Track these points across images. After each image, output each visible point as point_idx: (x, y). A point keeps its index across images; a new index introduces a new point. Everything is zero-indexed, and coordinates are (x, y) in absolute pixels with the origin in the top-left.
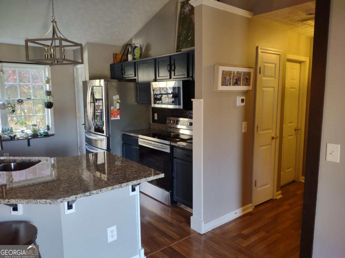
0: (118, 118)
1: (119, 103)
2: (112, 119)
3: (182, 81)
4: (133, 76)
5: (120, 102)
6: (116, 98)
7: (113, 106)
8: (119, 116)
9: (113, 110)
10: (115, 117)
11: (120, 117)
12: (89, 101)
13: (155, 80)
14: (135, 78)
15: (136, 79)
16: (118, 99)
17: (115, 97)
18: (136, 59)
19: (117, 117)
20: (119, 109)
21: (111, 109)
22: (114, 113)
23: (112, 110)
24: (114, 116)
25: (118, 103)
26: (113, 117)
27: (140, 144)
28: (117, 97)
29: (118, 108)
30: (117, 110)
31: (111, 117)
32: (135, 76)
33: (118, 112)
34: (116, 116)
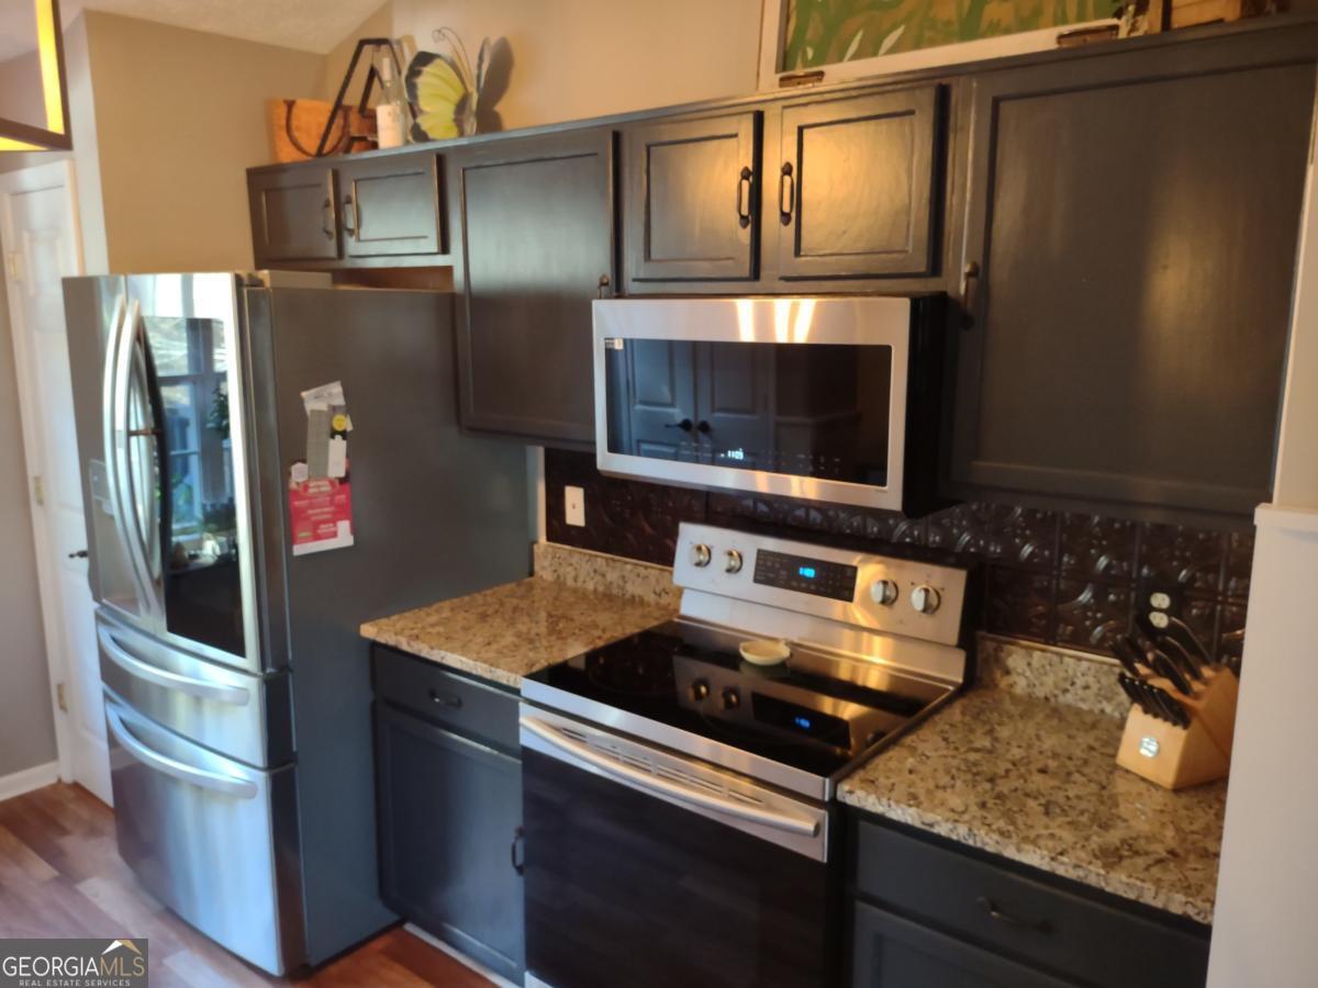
0: (343, 536)
1: (344, 434)
2: (299, 550)
3: (905, 303)
4: (433, 246)
5: (349, 428)
6: (322, 406)
7: (304, 461)
8: (344, 527)
9: (306, 487)
10: (317, 537)
11: (354, 531)
12: (120, 425)
13: (616, 287)
14: (441, 261)
15: (448, 270)
16: (334, 409)
17: (317, 397)
18: (431, 135)
19: (334, 535)
20: (343, 481)
21: (293, 486)
22: (312, 506)
23: (295, 493)
24: (316, 525)
25: (338, 437)
26: (306, 540)
27: (526, 740)
28: (330, 394)
29: (342, 474)
30: (332, 483)
31: (291, 540)
32: (444, 248)
33: (342, 498)
34: (324, 529)
